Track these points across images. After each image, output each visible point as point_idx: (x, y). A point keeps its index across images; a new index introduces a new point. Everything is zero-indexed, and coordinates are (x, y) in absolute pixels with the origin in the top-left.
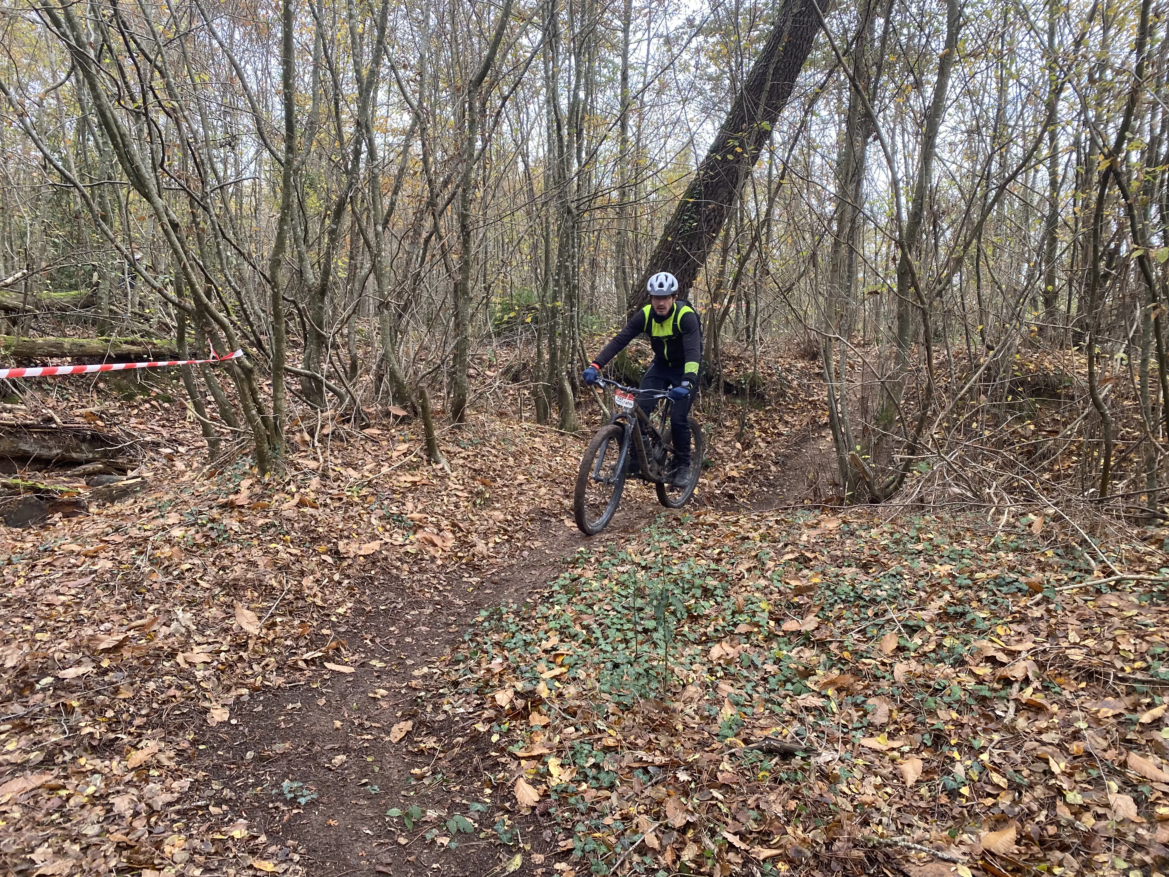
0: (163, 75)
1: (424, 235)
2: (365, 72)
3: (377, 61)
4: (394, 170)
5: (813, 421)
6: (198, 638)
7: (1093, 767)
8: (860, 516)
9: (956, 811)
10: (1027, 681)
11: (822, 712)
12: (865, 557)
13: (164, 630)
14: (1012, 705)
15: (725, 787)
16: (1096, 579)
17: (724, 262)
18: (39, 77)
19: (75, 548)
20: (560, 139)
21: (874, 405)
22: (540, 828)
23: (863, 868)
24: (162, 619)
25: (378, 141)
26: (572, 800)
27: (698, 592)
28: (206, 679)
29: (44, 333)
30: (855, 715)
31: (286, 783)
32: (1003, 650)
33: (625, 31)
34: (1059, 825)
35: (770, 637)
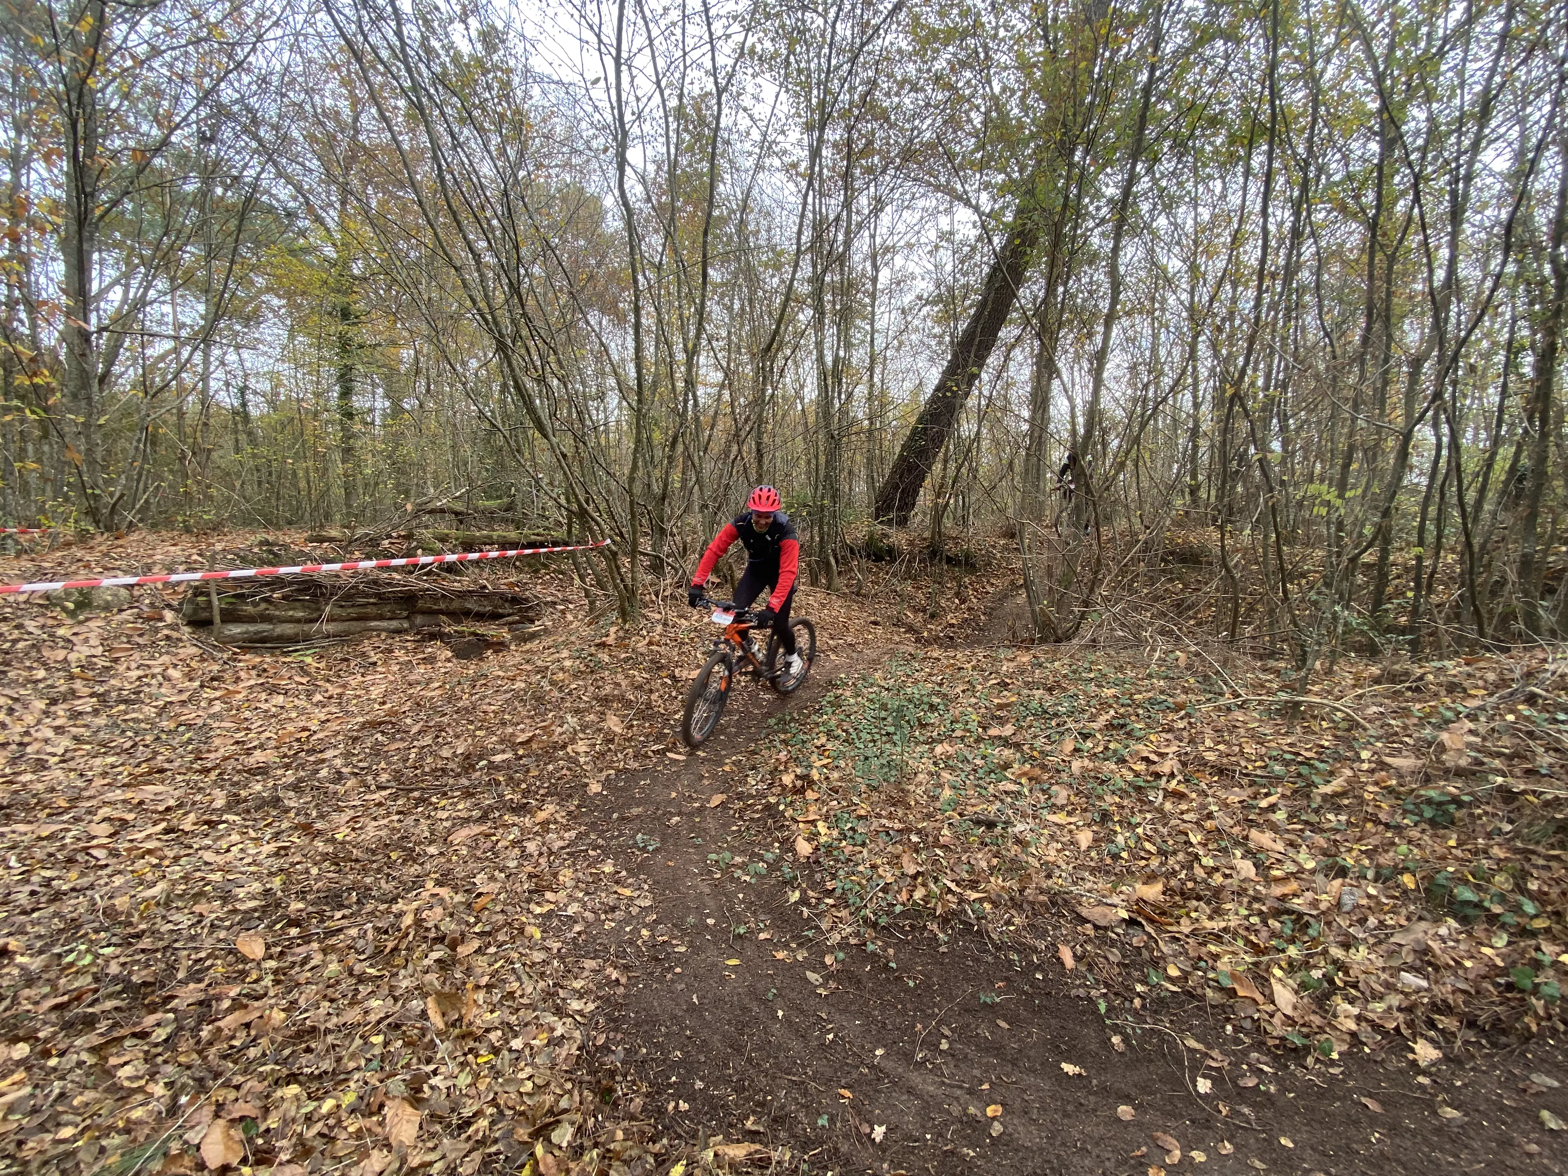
0: (555, 353)
1: (732, 457)
2: (690, 345)
3: (698, 337)
4: (711, 412)
5: (1012, 583)
6: (581, 735)
7: (1222, 839)
8: (1047, 652)
9: (1117, 870)
10: (1172, 775)
11: (1017, 795)
12: (1050, 682)
13: (559, 730)
14: (1161, 793)
15: (945, 847)
16: (1227, 699)
17: (945, 469)
18: (476, 356)
19: (501, 673)
20: (826, 386)
21: (1058, 572)
22: (812, 873)
23: (1047, 909)
24: (558, 722)
25: (700, 392)
26: (835, 853)
27: (926, 707)
28: (586, 763)
29: (480, 529)
30: (1043, 798)
31: (639, 836)
32: (1155, 752)
33: (873, 306)
34: (1195, 882)
35: (979, 739)
